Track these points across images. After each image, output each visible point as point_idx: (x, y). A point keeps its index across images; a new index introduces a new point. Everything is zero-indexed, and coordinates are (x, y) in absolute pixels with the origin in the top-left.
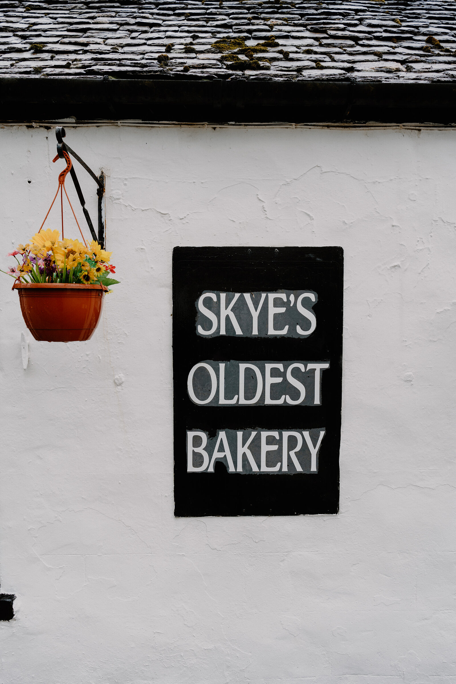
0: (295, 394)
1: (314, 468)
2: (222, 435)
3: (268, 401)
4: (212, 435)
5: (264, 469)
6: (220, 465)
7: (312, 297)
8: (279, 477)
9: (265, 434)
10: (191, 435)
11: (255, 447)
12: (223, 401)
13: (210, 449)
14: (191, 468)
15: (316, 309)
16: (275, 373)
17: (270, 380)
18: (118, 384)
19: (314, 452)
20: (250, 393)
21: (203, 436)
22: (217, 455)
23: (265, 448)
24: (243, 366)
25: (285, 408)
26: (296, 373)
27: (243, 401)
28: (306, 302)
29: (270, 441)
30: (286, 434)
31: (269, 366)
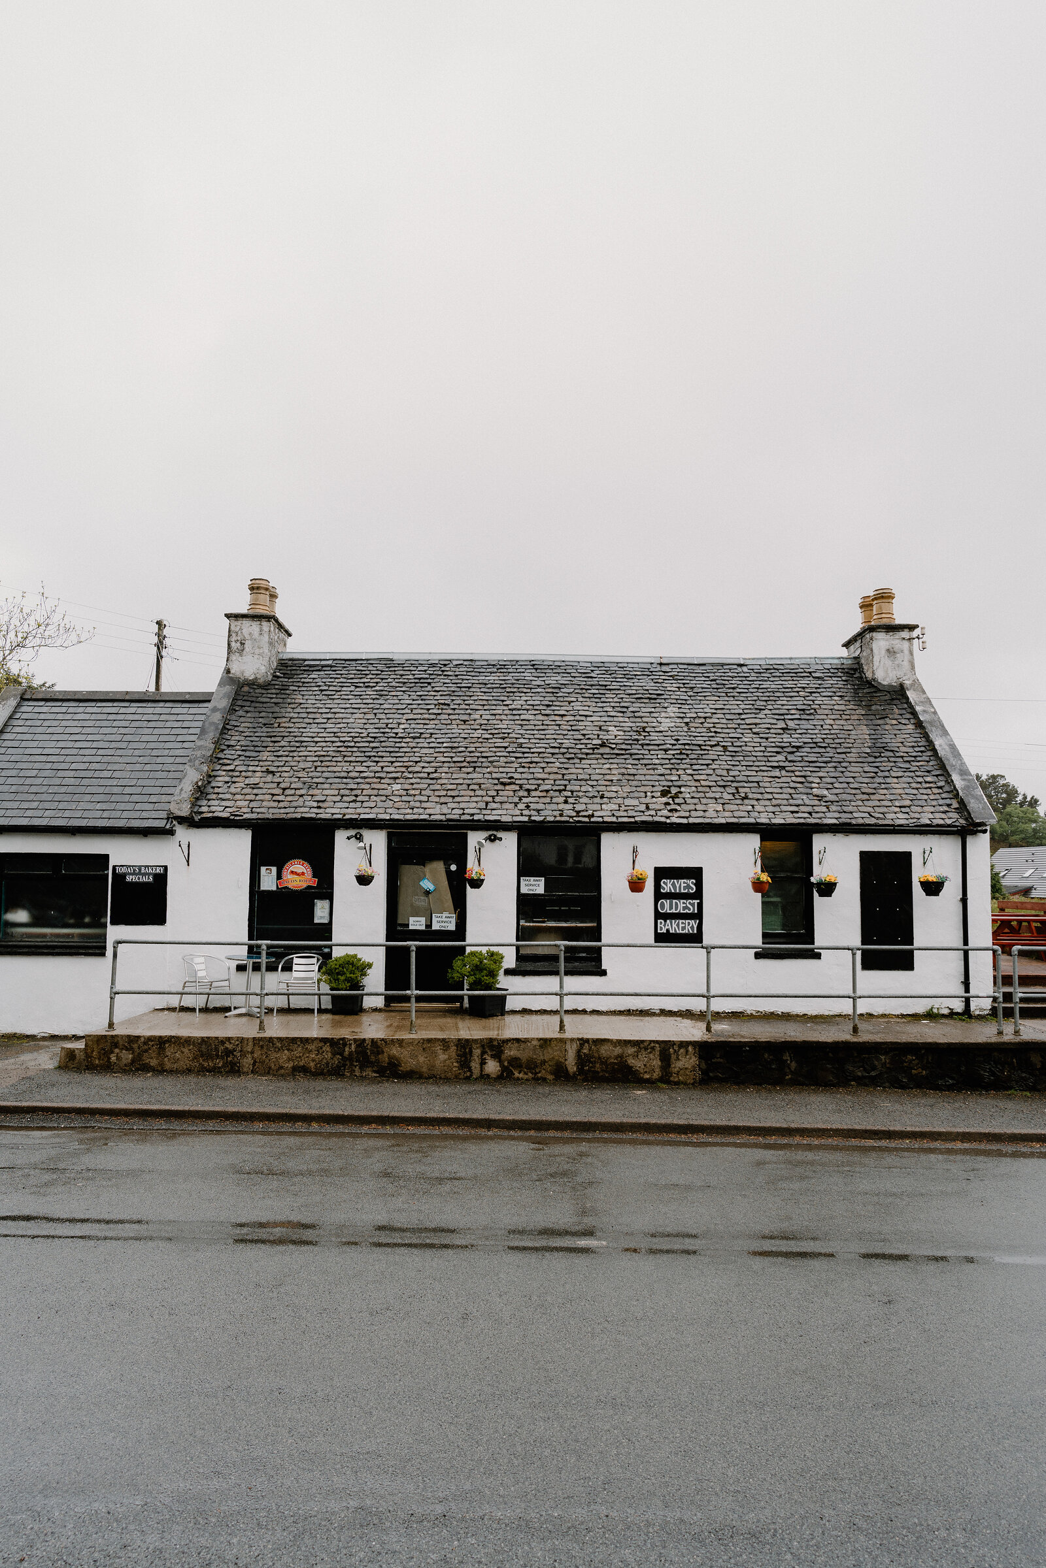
0: (690, 910)
1: (695, 932)
2: (668, 921)
3: (682, 911)
4: (665, 921)
5: (681, 932)
6: (668, 930)
7: (694, 881)
8: (685, 934)
9: (681, 921)
10: (659, 921)
11: (678, 925)
12: (668, 911)
13: (665, 926)
14: (659, 931)
15: (695, 885)
16: (684, 903)
17: (682, 905)
18: (638, 906)
19: (695, 927)
20: (676, 909)
21: (663, 921)
22: (667, 927)
23: (681, 925)
24: (674, 901)
25: (687, 914)
26: (690, 903)
27: (674, 912)
28: (692, 883)
29: (682, 923)
30: (687, 921)
31: (682, 901)
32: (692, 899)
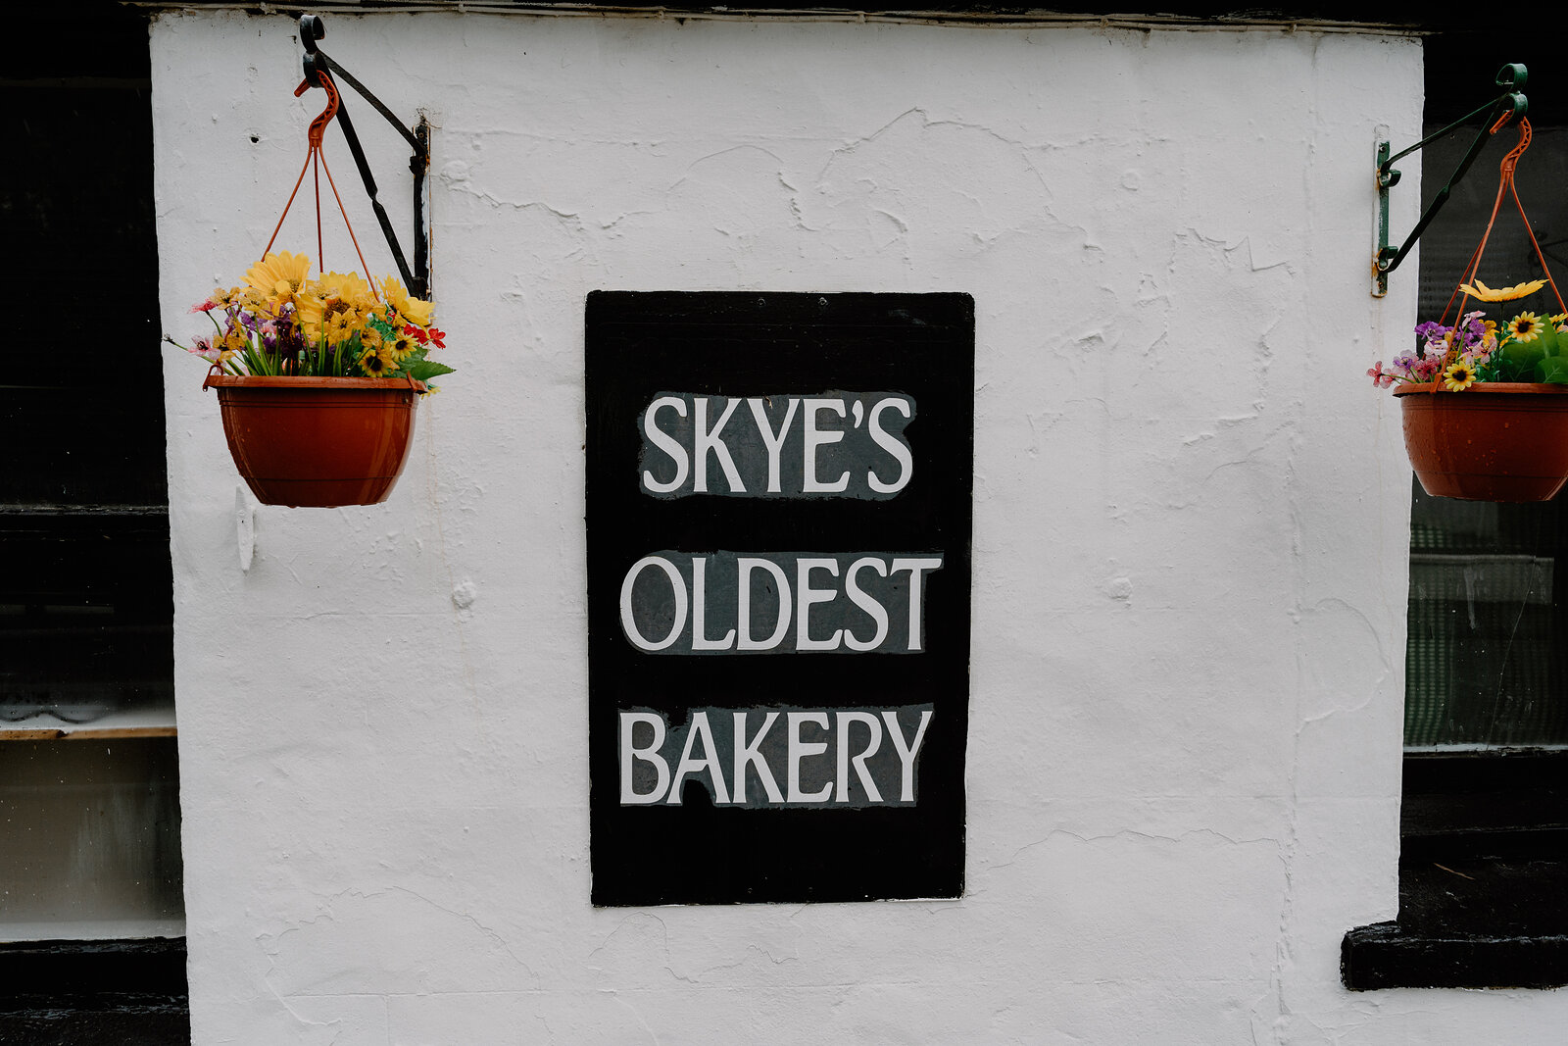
0: (864, 627)
1: (908, 795)
2: (700, 720)
3: (804, 643)
4: (678, 722)
5: (796, 796)
6: (696, 789)
7: (904, 406)
8: (831, 814)
9: (796, 719)
10: (628, 720)
11: (775, 748)
12: (700, 643)
13: (672, 753)
14: (628, 796)
15: (910, 434)
16: (819, 579)
17: (808, 596)
18: (461, 604)
19: (908, 758)
20: (762, 626)
21: (657, 722)
22: (688, 765)
23: (797, 750)
24: (746, 565)
25: (843, 659)
26: (866, 579)
27: (746, 644)
28: (889, 419)
29: (809, 733)
30: (844, 718)
31: (805, 565)
32: (891, 545)
